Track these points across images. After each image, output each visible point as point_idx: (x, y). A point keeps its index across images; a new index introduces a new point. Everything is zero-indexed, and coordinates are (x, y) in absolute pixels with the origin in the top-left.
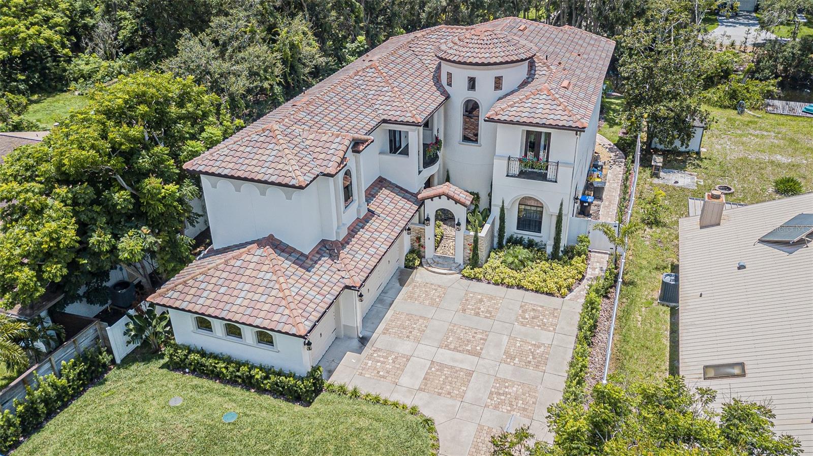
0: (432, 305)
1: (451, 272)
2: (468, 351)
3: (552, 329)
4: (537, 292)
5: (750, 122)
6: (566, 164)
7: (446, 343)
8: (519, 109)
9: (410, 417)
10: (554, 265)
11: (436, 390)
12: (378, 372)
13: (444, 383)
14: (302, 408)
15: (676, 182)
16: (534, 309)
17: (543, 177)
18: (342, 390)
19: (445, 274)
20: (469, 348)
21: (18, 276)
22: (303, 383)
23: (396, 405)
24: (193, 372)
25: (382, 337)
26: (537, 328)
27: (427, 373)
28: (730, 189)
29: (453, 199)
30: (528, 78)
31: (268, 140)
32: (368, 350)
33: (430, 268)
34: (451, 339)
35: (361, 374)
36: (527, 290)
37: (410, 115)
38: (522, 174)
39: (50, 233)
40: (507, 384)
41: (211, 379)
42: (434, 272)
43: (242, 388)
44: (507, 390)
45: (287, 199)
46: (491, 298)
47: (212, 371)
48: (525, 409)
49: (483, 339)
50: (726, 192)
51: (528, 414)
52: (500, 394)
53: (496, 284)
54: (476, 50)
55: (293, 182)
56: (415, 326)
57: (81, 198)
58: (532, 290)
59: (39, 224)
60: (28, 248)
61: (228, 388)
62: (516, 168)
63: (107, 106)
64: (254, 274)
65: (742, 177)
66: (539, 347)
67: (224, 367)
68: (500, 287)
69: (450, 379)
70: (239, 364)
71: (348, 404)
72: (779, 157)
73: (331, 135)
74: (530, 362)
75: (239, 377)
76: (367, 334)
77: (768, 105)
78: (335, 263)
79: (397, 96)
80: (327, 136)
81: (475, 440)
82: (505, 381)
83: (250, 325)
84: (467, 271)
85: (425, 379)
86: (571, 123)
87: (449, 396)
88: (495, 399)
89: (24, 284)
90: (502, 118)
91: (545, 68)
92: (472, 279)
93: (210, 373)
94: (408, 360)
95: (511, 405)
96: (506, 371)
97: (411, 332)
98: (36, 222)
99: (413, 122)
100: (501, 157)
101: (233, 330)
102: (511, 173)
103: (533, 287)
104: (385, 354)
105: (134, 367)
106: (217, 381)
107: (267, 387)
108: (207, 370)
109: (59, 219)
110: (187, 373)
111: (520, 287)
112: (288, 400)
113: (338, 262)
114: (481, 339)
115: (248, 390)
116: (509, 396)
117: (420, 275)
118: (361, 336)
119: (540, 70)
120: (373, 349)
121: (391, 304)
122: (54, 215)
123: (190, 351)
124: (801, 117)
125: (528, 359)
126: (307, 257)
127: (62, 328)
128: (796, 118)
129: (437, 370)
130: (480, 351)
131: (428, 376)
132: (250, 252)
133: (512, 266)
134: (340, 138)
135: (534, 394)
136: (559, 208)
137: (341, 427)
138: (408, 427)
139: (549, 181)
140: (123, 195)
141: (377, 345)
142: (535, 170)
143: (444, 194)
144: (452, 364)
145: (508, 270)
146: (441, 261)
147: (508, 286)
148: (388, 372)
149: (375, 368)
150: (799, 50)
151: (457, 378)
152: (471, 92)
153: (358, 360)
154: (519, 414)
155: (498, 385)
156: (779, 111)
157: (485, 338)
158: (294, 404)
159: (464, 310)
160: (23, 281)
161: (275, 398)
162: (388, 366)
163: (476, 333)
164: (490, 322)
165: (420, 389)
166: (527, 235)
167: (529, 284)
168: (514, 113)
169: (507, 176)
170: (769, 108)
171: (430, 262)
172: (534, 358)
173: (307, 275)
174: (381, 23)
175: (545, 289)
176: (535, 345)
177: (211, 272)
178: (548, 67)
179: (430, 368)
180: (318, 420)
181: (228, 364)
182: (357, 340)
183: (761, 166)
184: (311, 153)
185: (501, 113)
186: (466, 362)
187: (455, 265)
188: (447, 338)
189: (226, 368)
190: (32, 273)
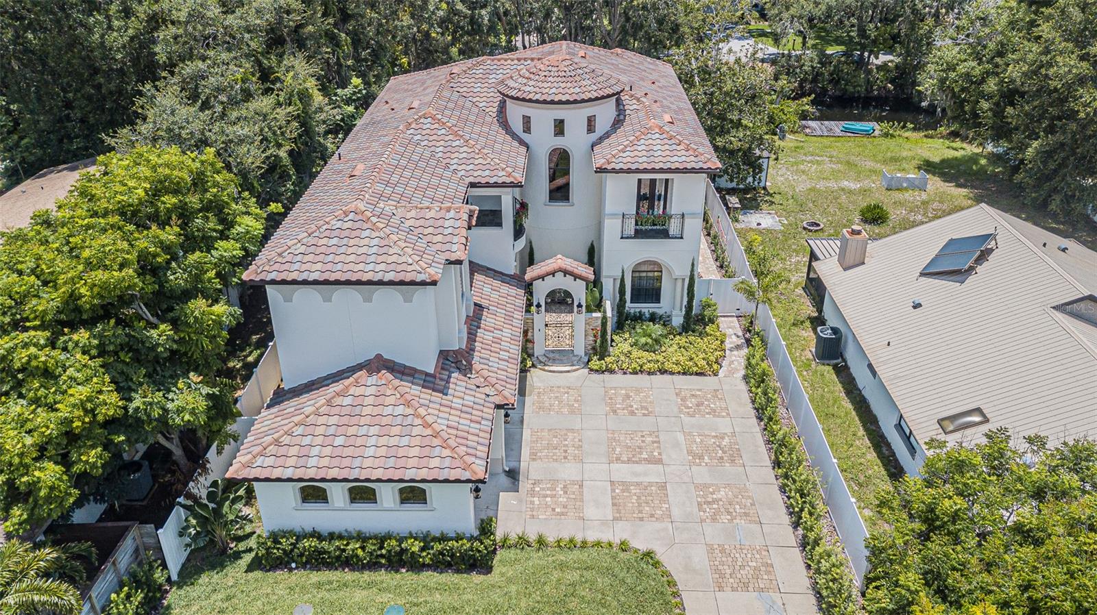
0: (572, 412)
1: (574, 368)
2: (645, 459)
3: (725, 414)
4: (684, 374)
5: (797, 147)
6: (693, 215)
7: (615, 456)
8: (632, 154)
9: (622, 555)
10: (692, 338)
11: (635, 515)
12: (554, 510)
13: (640, 504)
14: (482, 577)
15: (759, 224)
16: (693, 395)
17: (665, 234)
18: (522, 543)
19: (568, 372)
20: (645, 456)
21: (38, 478)
22: (482, 543)
23: (598, 544)
24: (304, 566)
25: (534, 465)
26: (708, 416)
27: (613, 498)
28: (818, 225)
29: (571, 274)
30: (618, 115)
31: (358, 225)
32: (524, 485)
33: (546, 368)
34: (618, 450)
35: (533, 517)
36: (672, 373)
37: (504, 173)
38: (639, 234)
39: (82, 403)
40: (711, 490)
41: (336, 569)
42: (554, 372)
43: (386, 570)
44: (715, 496)
45: (405, 301)
46: (638, 391)
47: (338, 558)
48: (746, 514)
49: (655, 442)
50: (816, 228)
51: (753, 519)
52: (709, 503)
53: (635, 373)
54: (563, 85)
55: (419, 278)
56: (567, 443)
57: (111, 343)
58: (679, 373)
59: (55, 393)
60: (49, 432)
61: (367, 576)
62: (631, 228)
63: (119, 202)
64: (376, 411)
65: (822, 210)
66: (723, 438)
67: (360, 547)
68: (640, 376)
69: (644, 498)
70: (382, 539)
71: (540, 558)
72: (846, 183)
73: (438, 209)
74: (721, 458)
75: (382, 556)
76: (513, 464)
77: (805, 127)
78: (469, 378)
79: (477, 151)
80: (433, 211)
81: (712, 563)
82: (706, 486)
83: (390, 481)
84: (595, 363)
85: (614, 505)
86: (700, 165)
87: (654, 519)
88: (708, 510)
89: (52, 488)
90: (618, 167)
91: (634, 101)
92: (603, 372)
93: (334, 560)
94: (581, 486)
95: (729, 513)
96: (702, 474)
97: (566, 451)
98: (52, 391)
99: (512, 182)
100: (613, 215)
101: (362, 493)
102: (626, 233)
103: (680, 369)
104: (549, 486)
105: (204, 579)
106: (346, 570)
107: (427, 561)
108: (329, 558)
109: (88, 380)
110: (295, 569)
111: (663, 372)
112: (458, 571)
113: (472, 376)
114: (653, 442)
115: (397, 571)
116: (721, 503)
117: (536, 377)
118: (507, 469)
119: (630, 105)
120: (530, 482)
121: (522, 422)
122: (79, 375)
123: (300, 537)
124: (842, 137)
125: (719, 455)
126: (433, 376)
127: (90, 547)
128: (838, 139)
129: (623, 491)
130: (660, 457)
131: (616, 501)
132: (358, 383)
133: (647, 348)
134: (452, 211)
135: (746, 494)
136: (690, 269)
137: (547, 588)
138: (628, 568)
139: (672, 238)
140: (165, 331)
141: (534, 475)
142: (655, 227)
143: (560, 270)
144: (635, 480)
145: (645, 354)
146: (557, 356)
147: (649, 373)
148: (565, 507)
149: (547, 506)
150: (818, 63)
151: (650, 495)
152: (559, 138)
153: (520, 501)
154: (743, 521)
155: (701, 493)
156: (819, 133)
157: (657, 440)
158: (469, 574)
159: (615, 412)
160: (49, 483)
161: (441, 573)
162: (561, 499)
163: (643, 436)
164: (651, 419)
165: (615, 519)
166: (646, 308)
167: (674, 366)
168: (629, 159)
169: (622, 238)
170: (808, 131)
171: (543, 361)
172: (724, 452)
173: (446, 400)
174: (366, 60)
175: (695, 369)
176: (717, 436)
177: (311, 420)
178: (638, 100)
179: (613, 491)
180: (513, 588)
181: (363, 542)
182: (503, 475)
183: (833, 195)
184: (420, 235)
185: (614, 160)
186: (652, 474)
187: (575, 358)
188: (614, 449)
189: (363, 548)
190: (59, 468)
